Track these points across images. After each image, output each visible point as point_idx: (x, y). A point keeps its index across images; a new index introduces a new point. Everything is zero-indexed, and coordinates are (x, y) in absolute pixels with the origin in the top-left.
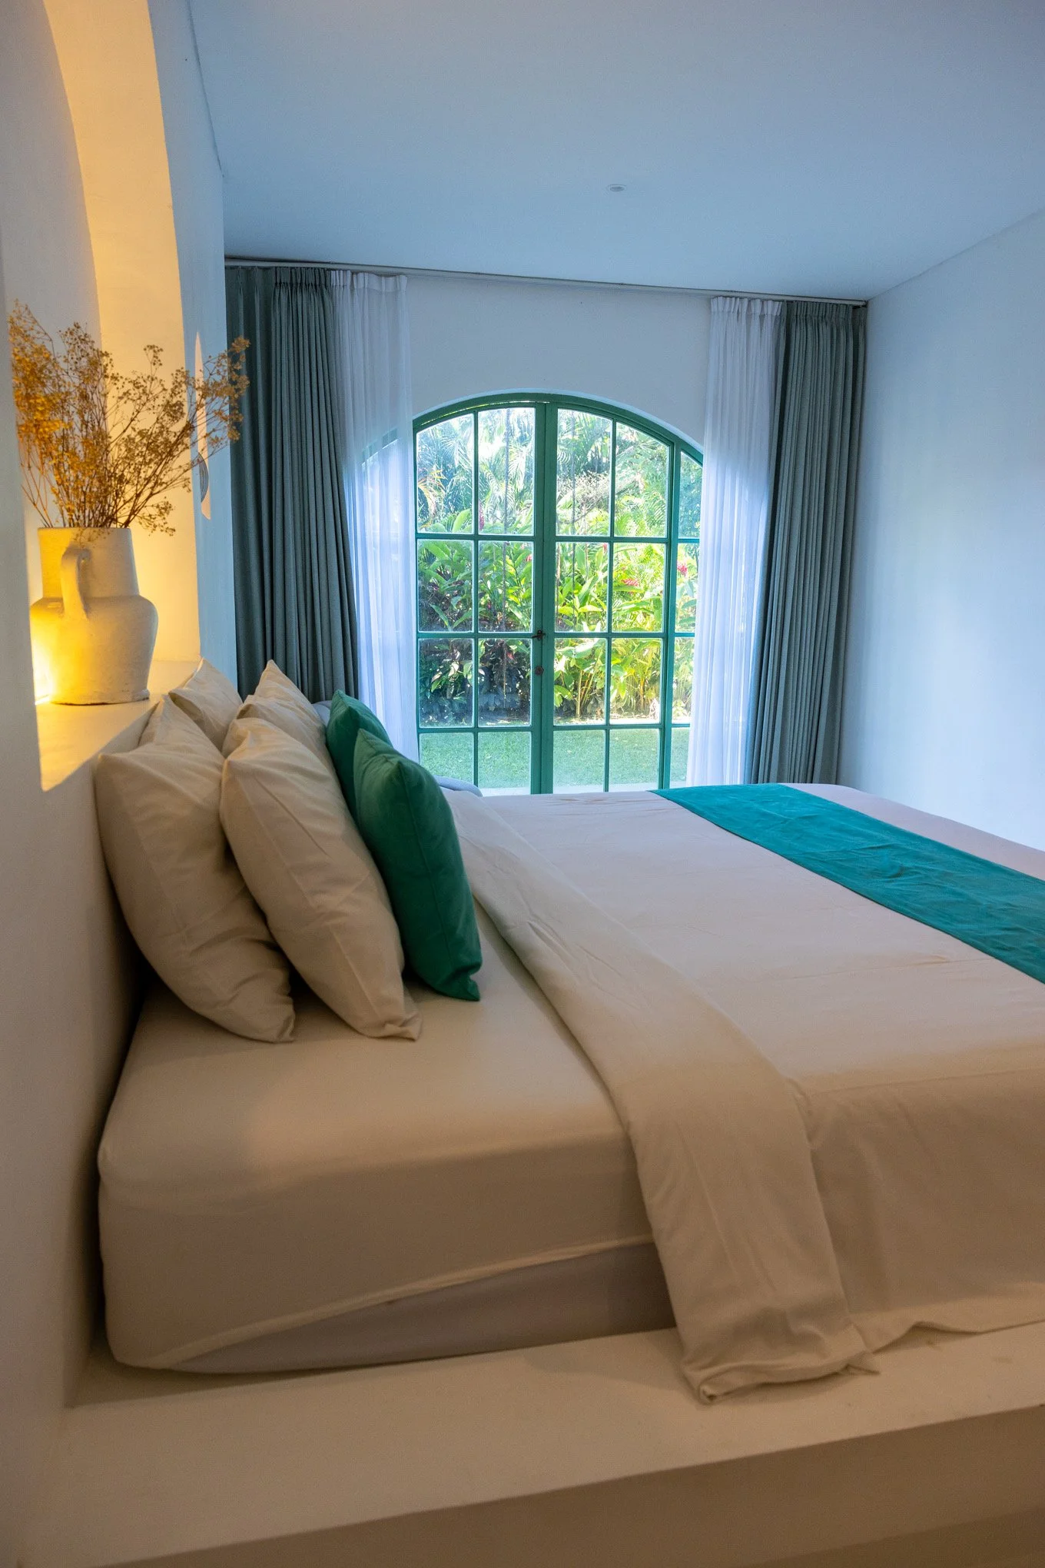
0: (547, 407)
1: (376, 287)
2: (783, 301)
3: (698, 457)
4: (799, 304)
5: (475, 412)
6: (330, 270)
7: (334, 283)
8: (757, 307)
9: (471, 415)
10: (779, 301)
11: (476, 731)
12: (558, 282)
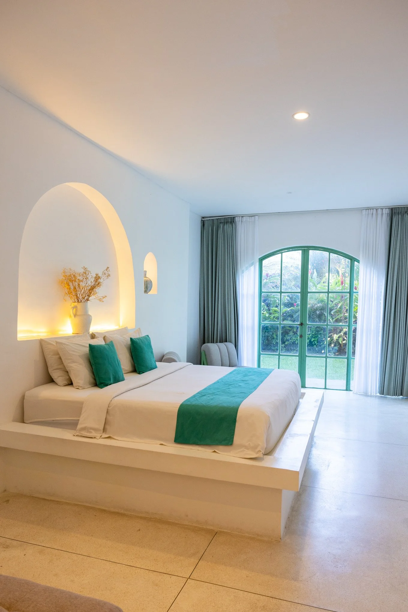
0: (305, 250)
1: (248, 220)
2: (390, 208)
3: (358, 262)
4: (396, 209)
5: (282, 253)
6: (235, 217)
7: (236, 220)
8: (380, 211)
9: (280, 254)
10: (388, 208)
11: (279, 355)
12: (309, 212)
